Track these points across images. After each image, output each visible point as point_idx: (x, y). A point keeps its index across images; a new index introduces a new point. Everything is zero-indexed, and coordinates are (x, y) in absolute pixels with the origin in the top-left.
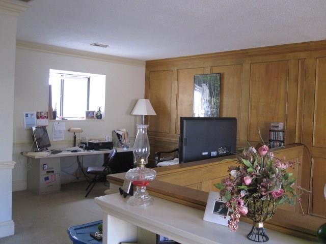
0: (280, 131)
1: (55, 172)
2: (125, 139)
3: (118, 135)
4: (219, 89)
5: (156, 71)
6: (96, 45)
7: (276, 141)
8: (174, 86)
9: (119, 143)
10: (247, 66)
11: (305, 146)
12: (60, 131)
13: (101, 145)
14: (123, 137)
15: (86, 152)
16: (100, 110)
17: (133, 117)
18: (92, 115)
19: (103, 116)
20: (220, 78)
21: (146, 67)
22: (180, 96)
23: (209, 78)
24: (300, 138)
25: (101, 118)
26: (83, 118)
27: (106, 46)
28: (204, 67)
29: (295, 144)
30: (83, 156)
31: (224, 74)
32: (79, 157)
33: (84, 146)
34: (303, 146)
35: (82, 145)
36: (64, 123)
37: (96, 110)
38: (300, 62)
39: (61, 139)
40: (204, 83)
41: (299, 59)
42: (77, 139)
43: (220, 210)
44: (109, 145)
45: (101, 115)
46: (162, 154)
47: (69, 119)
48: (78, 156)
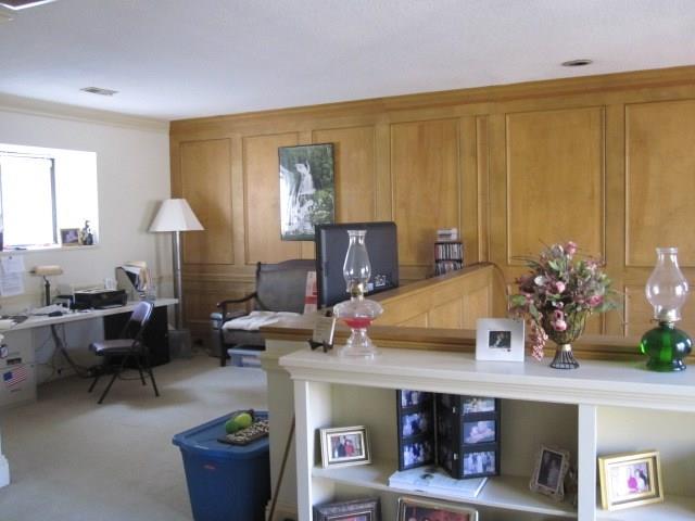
0: (453, 243)
1: (23, 361)
2: (145, 281)
3: (132, 276)
4: (331, 173)
5: (194, 141)
6: (93, 91)
7: (448, 260)
8: (237, 170)
9: (135, 291)
10: (382, 130)
11: (496, 266)
12: (14, 274)
13: (105, 297)
14: (141, 278)
15: (78, 314)
16: (87, 226)
17: (152, 237)
18: (75, 238)
19: (96, 238)
20: (333, 152)
21: (171, 134)
22: (251, 189)
23: (309, 152)
24: (486, 254)
25: (91, 243)
26: (47, 245)
27: (111, 93)
28: (298, 132)
29: (478, 264)
30: (63, 324)
31: (339, 143)
32: (56, 327)
33: (69, 302)
34: (492, 267)
35: (64, 301)
36: (21, 258)
37: (81, 227)
38: (478, 121)
39: (18, 293)
40: (300, 162)
41: (476, 117)
42: (51, 288)
43: (498, 342)
44: (118, 297)
45: (90, 236)
46: (229, 305)
47: (29, 248)
48: (53, 326)
